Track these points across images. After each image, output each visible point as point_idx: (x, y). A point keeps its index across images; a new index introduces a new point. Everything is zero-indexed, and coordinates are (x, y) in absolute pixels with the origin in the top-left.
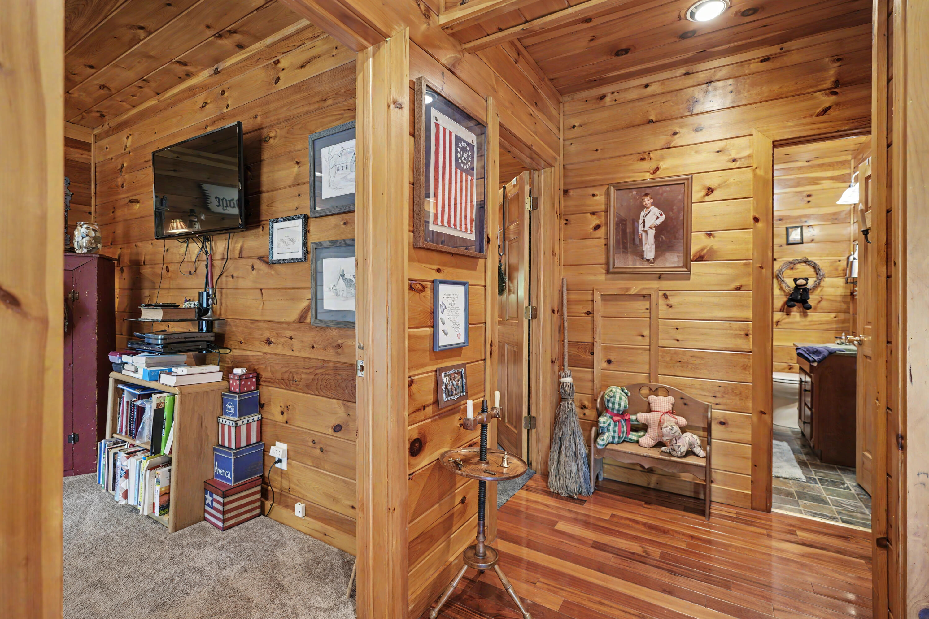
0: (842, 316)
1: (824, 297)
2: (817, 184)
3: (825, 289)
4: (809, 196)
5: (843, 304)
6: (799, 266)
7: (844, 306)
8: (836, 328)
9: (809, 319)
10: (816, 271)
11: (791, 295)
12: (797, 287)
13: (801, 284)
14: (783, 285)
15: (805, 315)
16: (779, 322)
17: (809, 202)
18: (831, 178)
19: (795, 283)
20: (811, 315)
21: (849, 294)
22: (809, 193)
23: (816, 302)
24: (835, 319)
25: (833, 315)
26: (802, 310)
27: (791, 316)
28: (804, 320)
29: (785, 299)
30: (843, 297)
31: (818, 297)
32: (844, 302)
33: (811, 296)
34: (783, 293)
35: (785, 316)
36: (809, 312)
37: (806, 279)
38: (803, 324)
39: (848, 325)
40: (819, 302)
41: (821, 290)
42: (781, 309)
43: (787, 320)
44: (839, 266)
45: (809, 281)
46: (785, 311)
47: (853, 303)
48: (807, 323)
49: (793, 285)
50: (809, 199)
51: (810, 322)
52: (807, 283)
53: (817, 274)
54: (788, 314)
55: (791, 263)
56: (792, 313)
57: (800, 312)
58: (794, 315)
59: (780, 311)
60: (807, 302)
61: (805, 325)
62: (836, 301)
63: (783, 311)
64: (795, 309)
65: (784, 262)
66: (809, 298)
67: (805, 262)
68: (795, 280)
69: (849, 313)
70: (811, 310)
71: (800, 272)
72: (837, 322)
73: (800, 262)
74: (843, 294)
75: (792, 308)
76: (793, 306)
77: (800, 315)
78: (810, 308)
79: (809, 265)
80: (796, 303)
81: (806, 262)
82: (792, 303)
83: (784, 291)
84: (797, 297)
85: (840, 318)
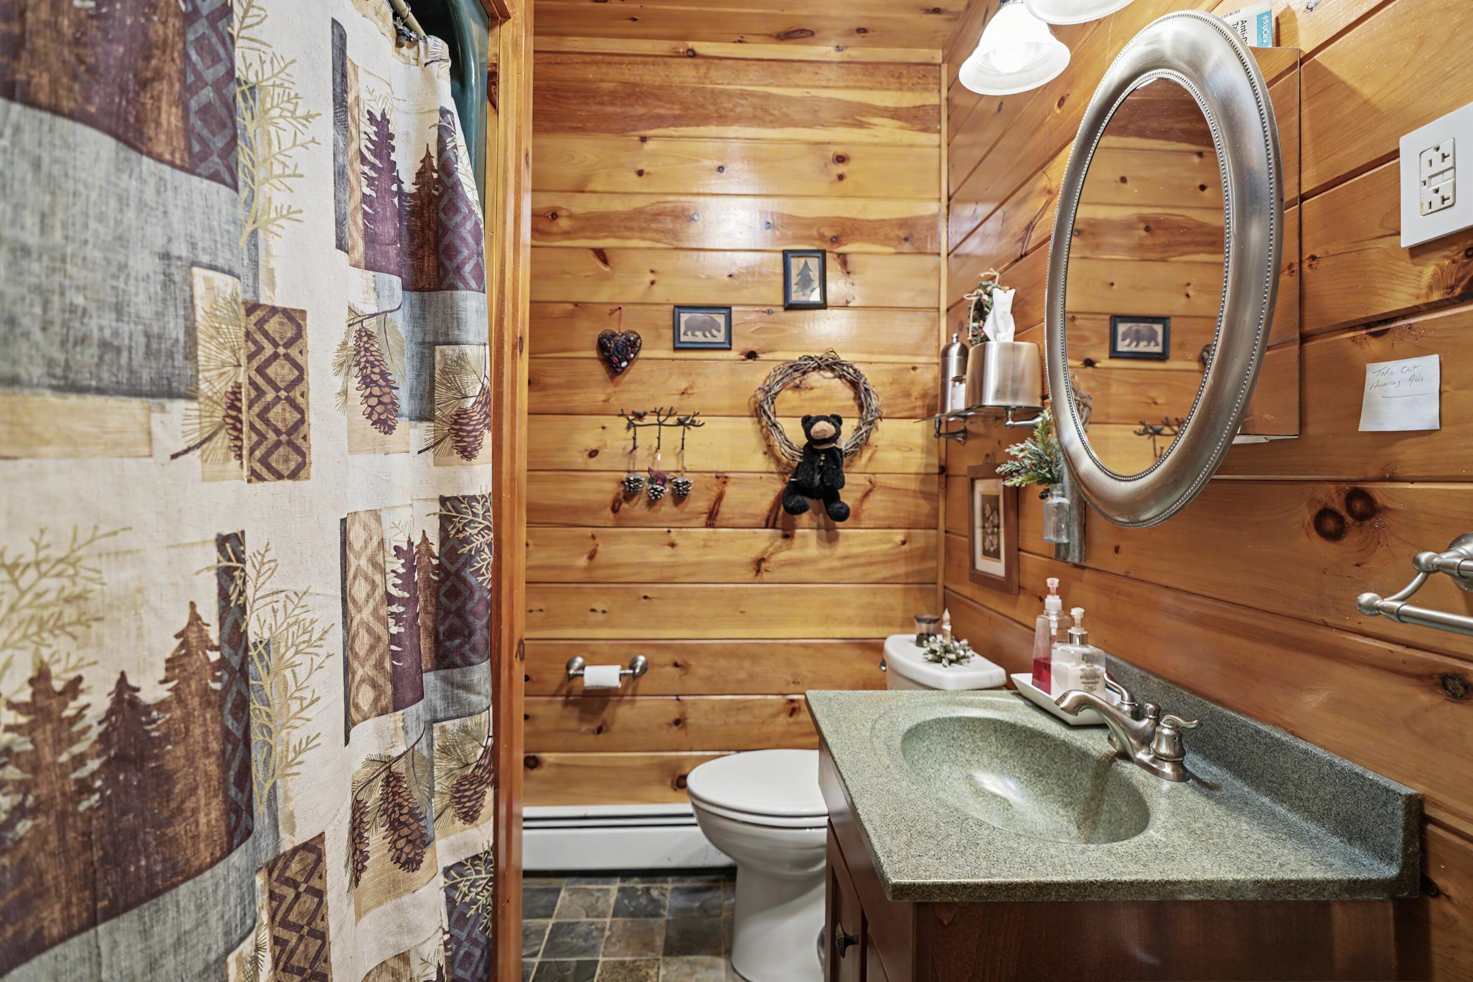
0: (921, 538)
1: (880, 479)
2: (861, 125)
3: (879, 455)
4: (841, 159)
5: (922, 502)
6: (814, 378)
7: (925, 507)
8: (907, 575)
9: (841, 549)
10: (857, 397)
11: (796, 472)
12: (813, 446)
13: (821, 436)
14: (776, 439)
15: (830, 538)
16: (763, 560)
17: (841, 177)
18: (895, 114)
19: (808, 435)
20: (847, 537)
21: (936, 470)
22: (840, 150)
23: (859, 495)
24: (906, 547)
25: (898, 536)
26: (822, 522)
27: (797, 542)
28: (827, 552)
29: (779, 487)
30: (923, 482)
31: (862, 480)
32: (925, 495)
33: (848, 478)
34: (773, 467)
35: (779, 542)
36: (844, 530)
37: (836, 420)
38: (825, 564)
39: (932, 564)
40: (866, 495)
41: (870, 459)
42: (767, 521)
43: (784, 555)
44: (913, 383)
45: (843, 428)
46: (779, 524)
47: (946, 497)
48: (837, 564)
49: (799, 438)
50: (841, 169)
51: (845, 557)
52: (838, 433)
53: (861, 407)
54: (788, 536)
55: (795, 367)
56: (798, 531)
57: (819, 528)
58: (803, 536)
59: (766, 527)
60: (837, 498)
61: (832, 569)
62: (905, 491)
63: (774, 527)
64: (805, 518)
65: (774, 365)
66: (842, 485)
67: (830, 367)
68: (808, 422)
69: (936, 528)
70: (849, 521)
71: (818, 398)
72: (909, 557)
73: (819, 368)
74: (922, 470)
75: (796, 517)
76: (803, 509)
77: (819, 537)
78: (842, 515)
79: (840, 377)
80: (809, 501)
81: (832, 365)
82: (799, 498)
83: (778, 461)
84: (813, 479)
85: (915, 545)
